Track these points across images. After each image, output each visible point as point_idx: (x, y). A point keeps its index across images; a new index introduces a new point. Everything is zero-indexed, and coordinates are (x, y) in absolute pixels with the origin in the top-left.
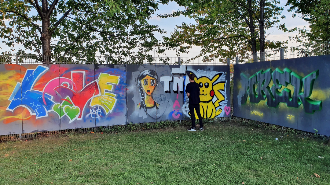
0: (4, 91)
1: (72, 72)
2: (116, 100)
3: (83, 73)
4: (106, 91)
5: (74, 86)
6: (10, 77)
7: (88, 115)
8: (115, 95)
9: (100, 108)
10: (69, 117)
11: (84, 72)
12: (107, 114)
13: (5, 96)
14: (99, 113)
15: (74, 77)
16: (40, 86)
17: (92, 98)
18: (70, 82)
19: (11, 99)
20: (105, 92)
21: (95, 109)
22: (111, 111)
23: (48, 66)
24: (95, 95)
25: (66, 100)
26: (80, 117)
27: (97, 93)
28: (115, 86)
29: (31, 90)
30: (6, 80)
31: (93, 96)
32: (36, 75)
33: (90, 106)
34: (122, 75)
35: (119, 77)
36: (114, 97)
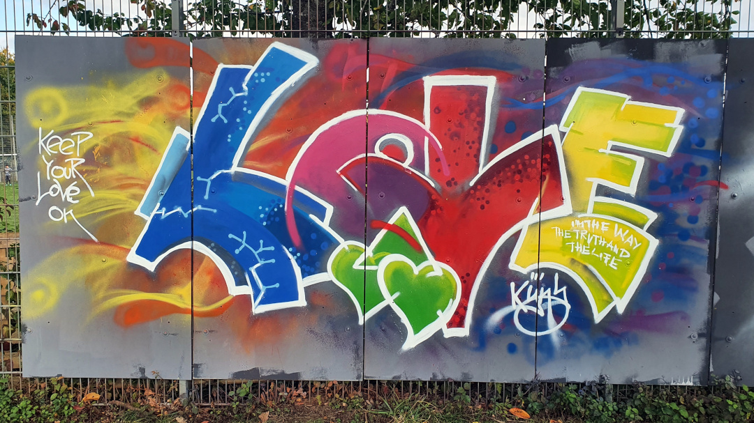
0: (119, 169)
1: (431, 82)
2: (654, 243)
3: (482, 91)
4: (602, 191)
5: (435, 159)
6: (147, 103)
7: (497, 317)
8: (652, 216)
9: (565, 280)
10: (405, 320)
11: (489, 82)
12: (598, 317)
13: (121, 195)
14: (558, 311)
15: (435, 110)
16: (276, 154)
17: (523, 225)
18: (416, 135)
19: (145, 211)
20: (593, 198)
21: (537, 285)
22: (621, 305)
23: (315, 51)
24: (540, 209)
25: (394, 229)
26: (457, 321)
27: (554, 199)
28: (653, 163)
29: (234, 169)
30: (130, 115)
31: (532, 217)
32: (259, 93)
33: (512, 266)
34: (698, 102)
35: (680, 112)
36: (641, 227)
